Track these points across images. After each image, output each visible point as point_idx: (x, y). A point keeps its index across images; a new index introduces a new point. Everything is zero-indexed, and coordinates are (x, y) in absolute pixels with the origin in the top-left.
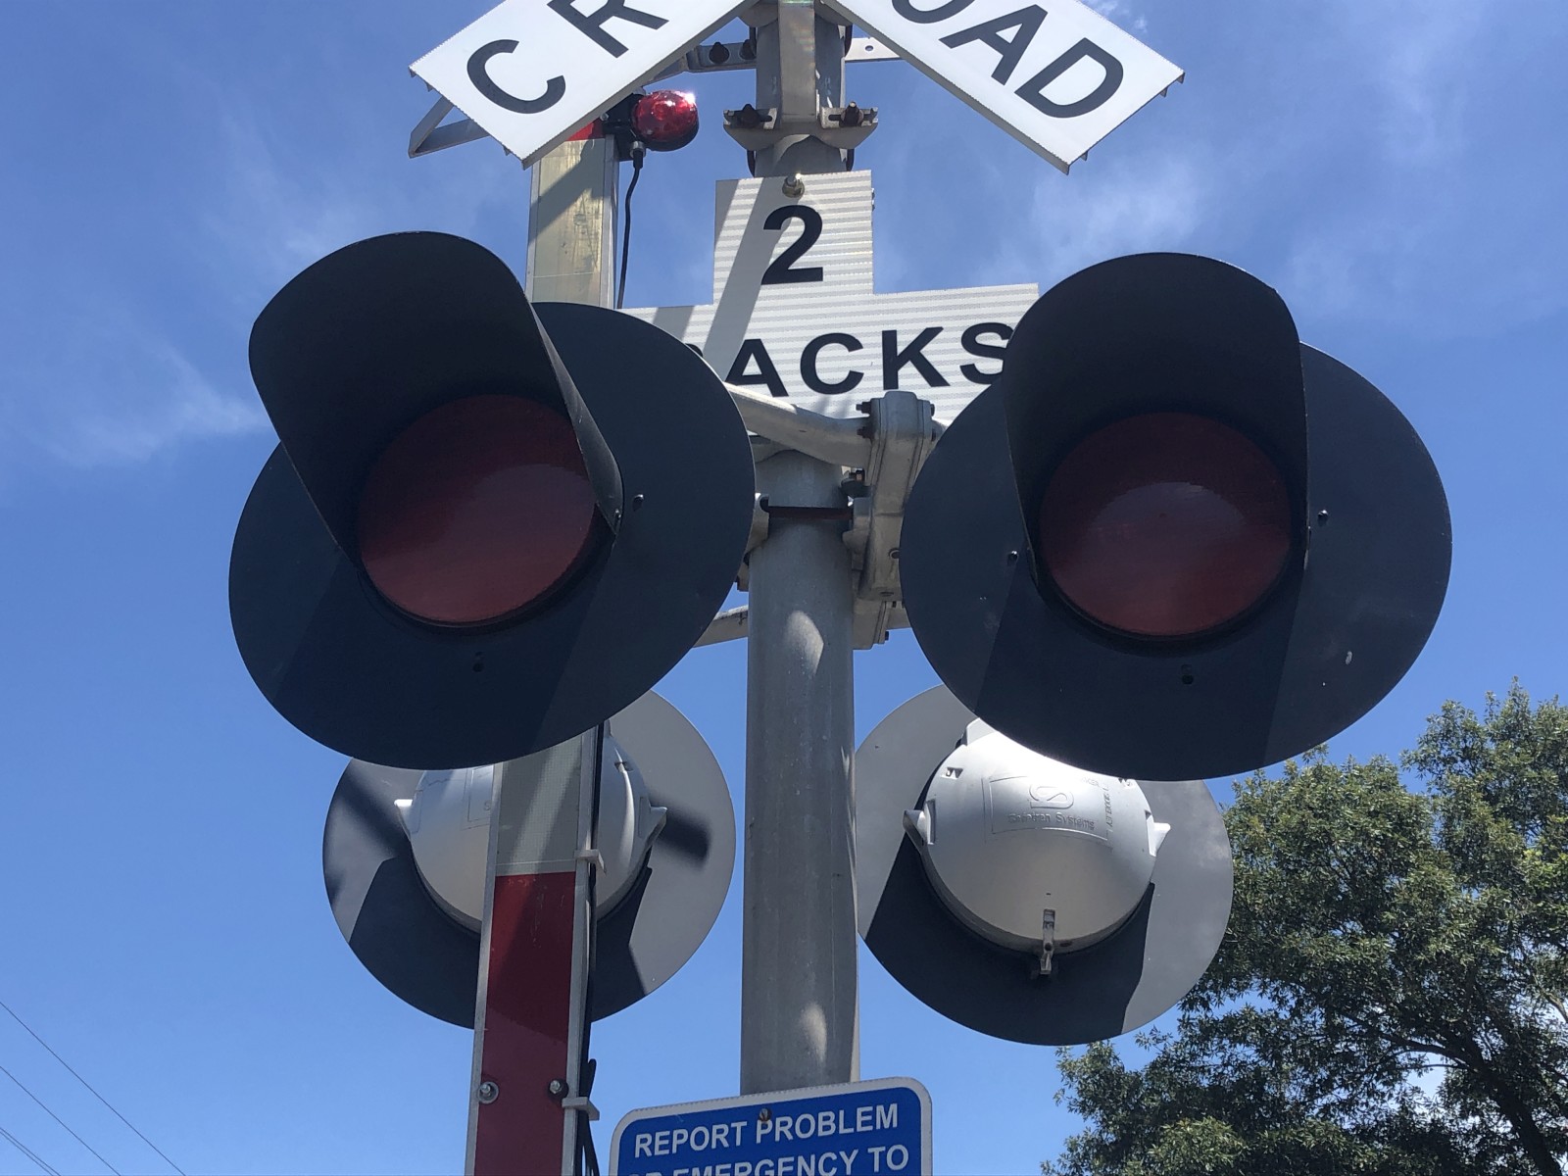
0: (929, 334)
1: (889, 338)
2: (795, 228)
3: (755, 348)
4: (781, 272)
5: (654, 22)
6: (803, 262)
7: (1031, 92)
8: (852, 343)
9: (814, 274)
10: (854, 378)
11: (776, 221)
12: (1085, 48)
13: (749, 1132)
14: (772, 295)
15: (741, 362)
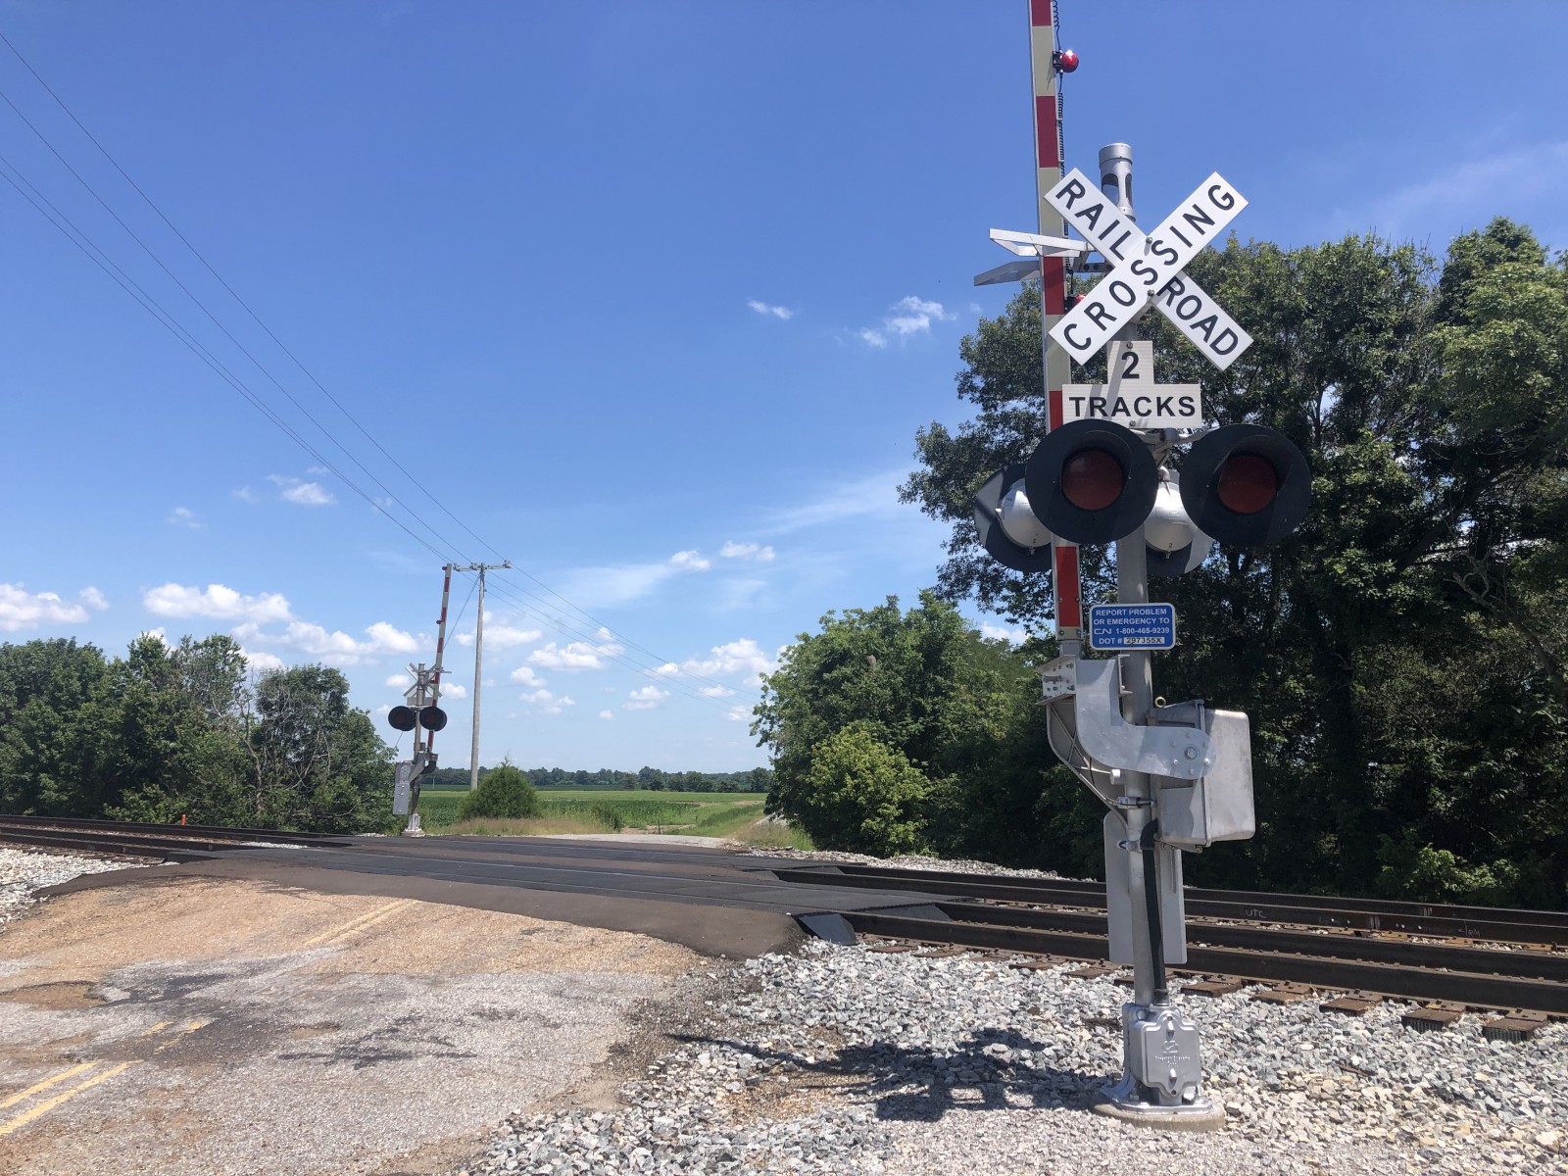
0: (1170, 399)
1: (1159, 399)
2: (1131, 360)
3: (1121, 400)
4: (1127, 375)
5: (1113, 319)
6: (1132, 372)
7: (1213, 346)
8: (1148, 400)
9: (1136, 376)
10: (1149, 412)
11: (1125, 357)
12: (1228, 331)
13: (1127, 612)
14: (1125, 382)
15: (1117, 405)
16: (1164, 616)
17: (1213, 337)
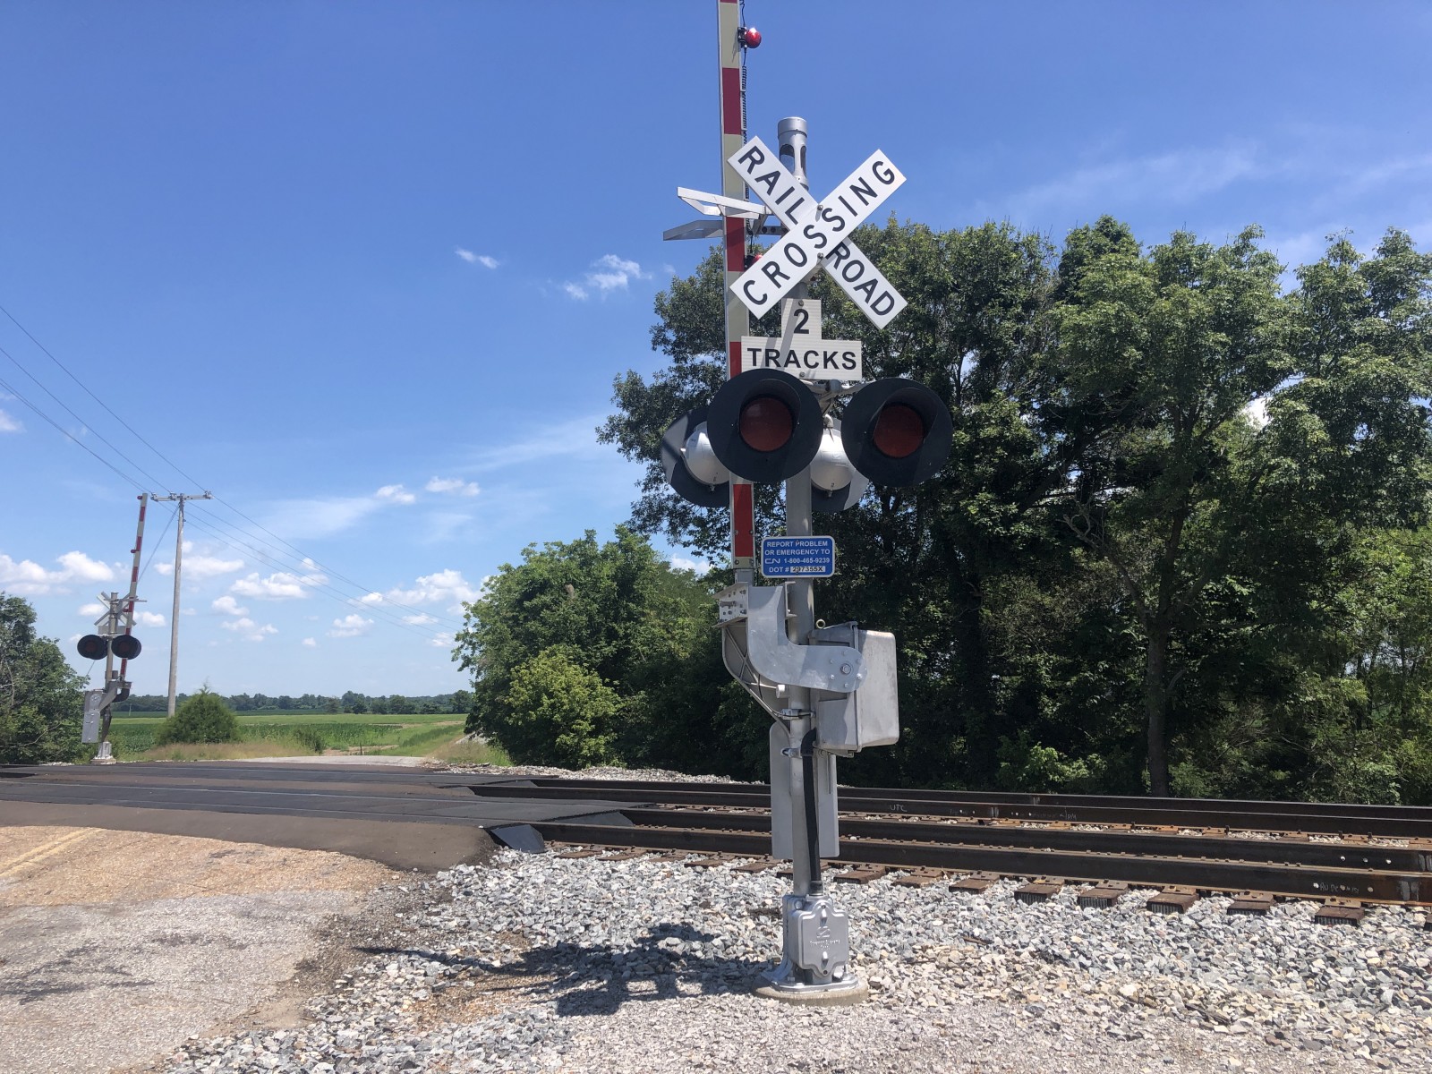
0: (835, 353)
1: (825, 353)
2: (802, 316)
3: (792, 352)
4: (798, 330)
5: (787, 278)
6: (803, 328)
7: (873, 306)
8: (816, 354)
9: (806, 332)
10: (817, 364)
11: (797, 313)
13: (794, 544)
14: (797, 336)
15: (789, 357)
16: (825, 547)
17: (873, 300)
